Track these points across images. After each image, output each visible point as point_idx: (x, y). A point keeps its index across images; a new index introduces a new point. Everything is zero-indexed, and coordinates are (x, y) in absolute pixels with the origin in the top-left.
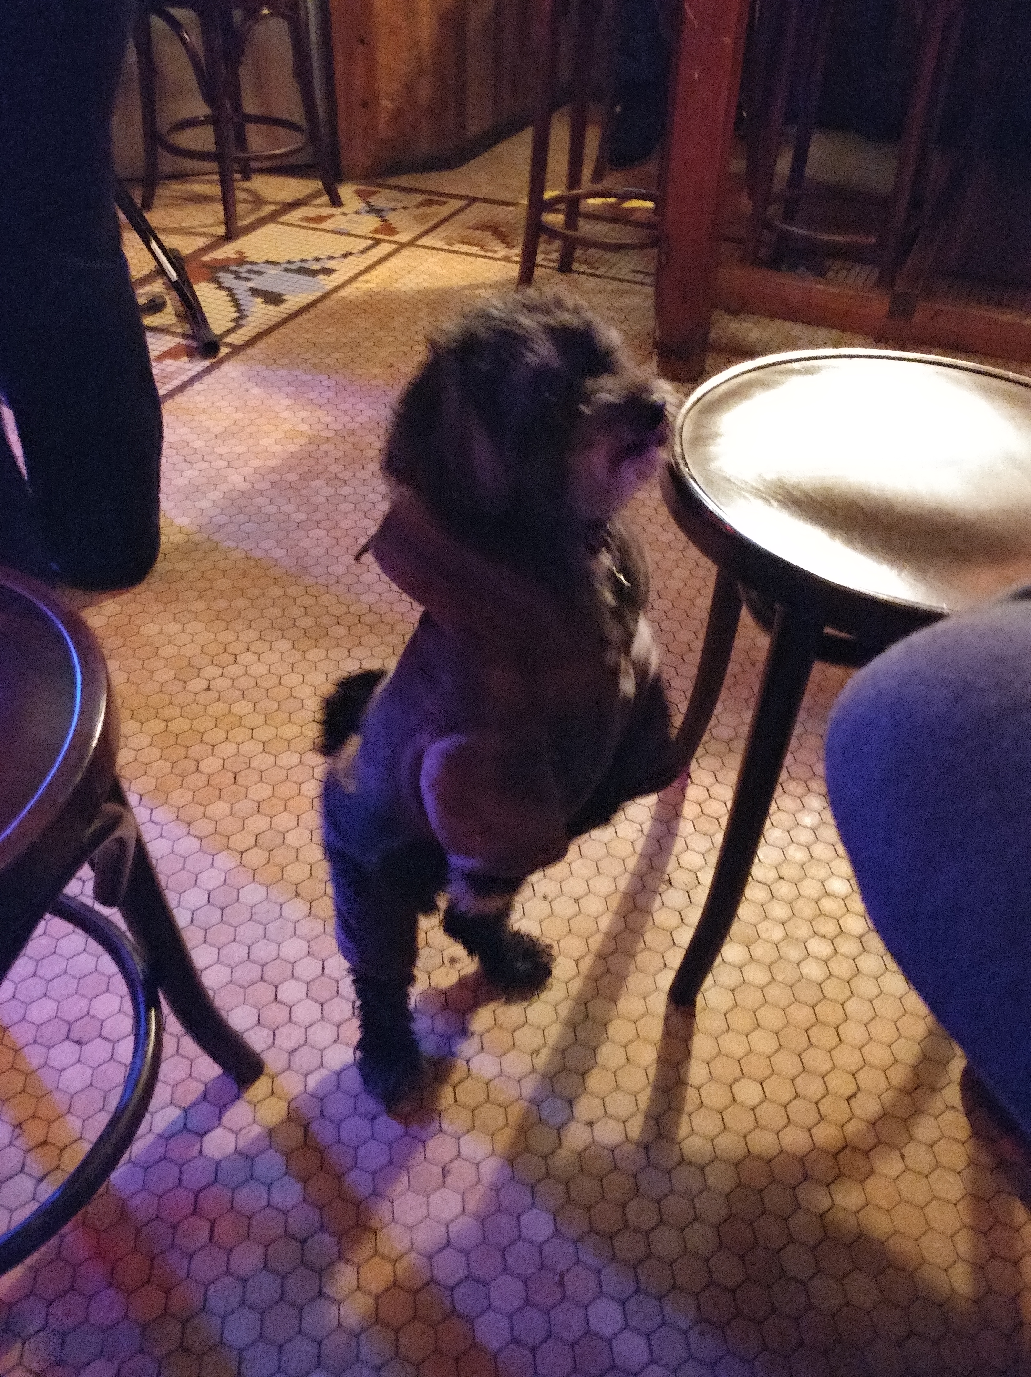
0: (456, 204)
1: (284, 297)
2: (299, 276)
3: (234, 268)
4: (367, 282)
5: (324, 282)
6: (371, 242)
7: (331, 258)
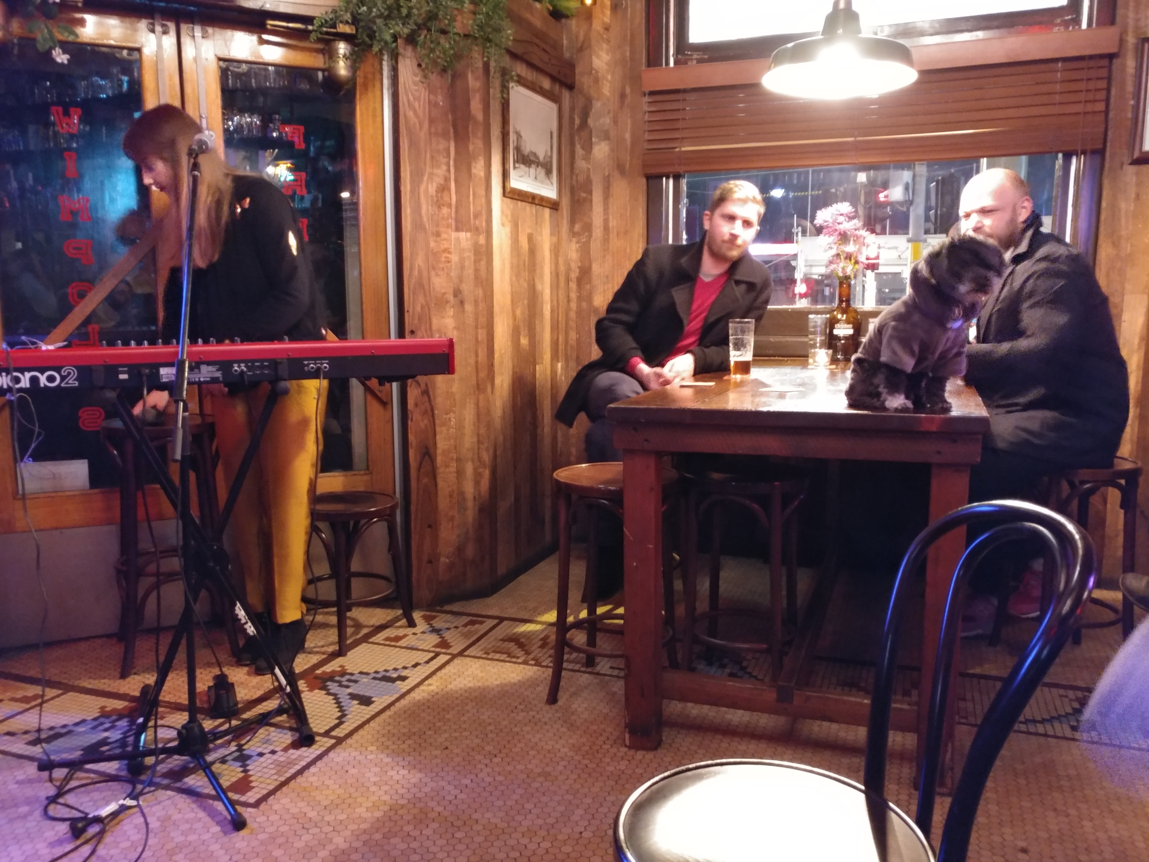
0: (491, 623)
1: (373, 699)
2: (383, 683)
3: (337, 678)
4: (430, 685)
5: (401, 686)
6: (432, 655)
7: (405, 668)
